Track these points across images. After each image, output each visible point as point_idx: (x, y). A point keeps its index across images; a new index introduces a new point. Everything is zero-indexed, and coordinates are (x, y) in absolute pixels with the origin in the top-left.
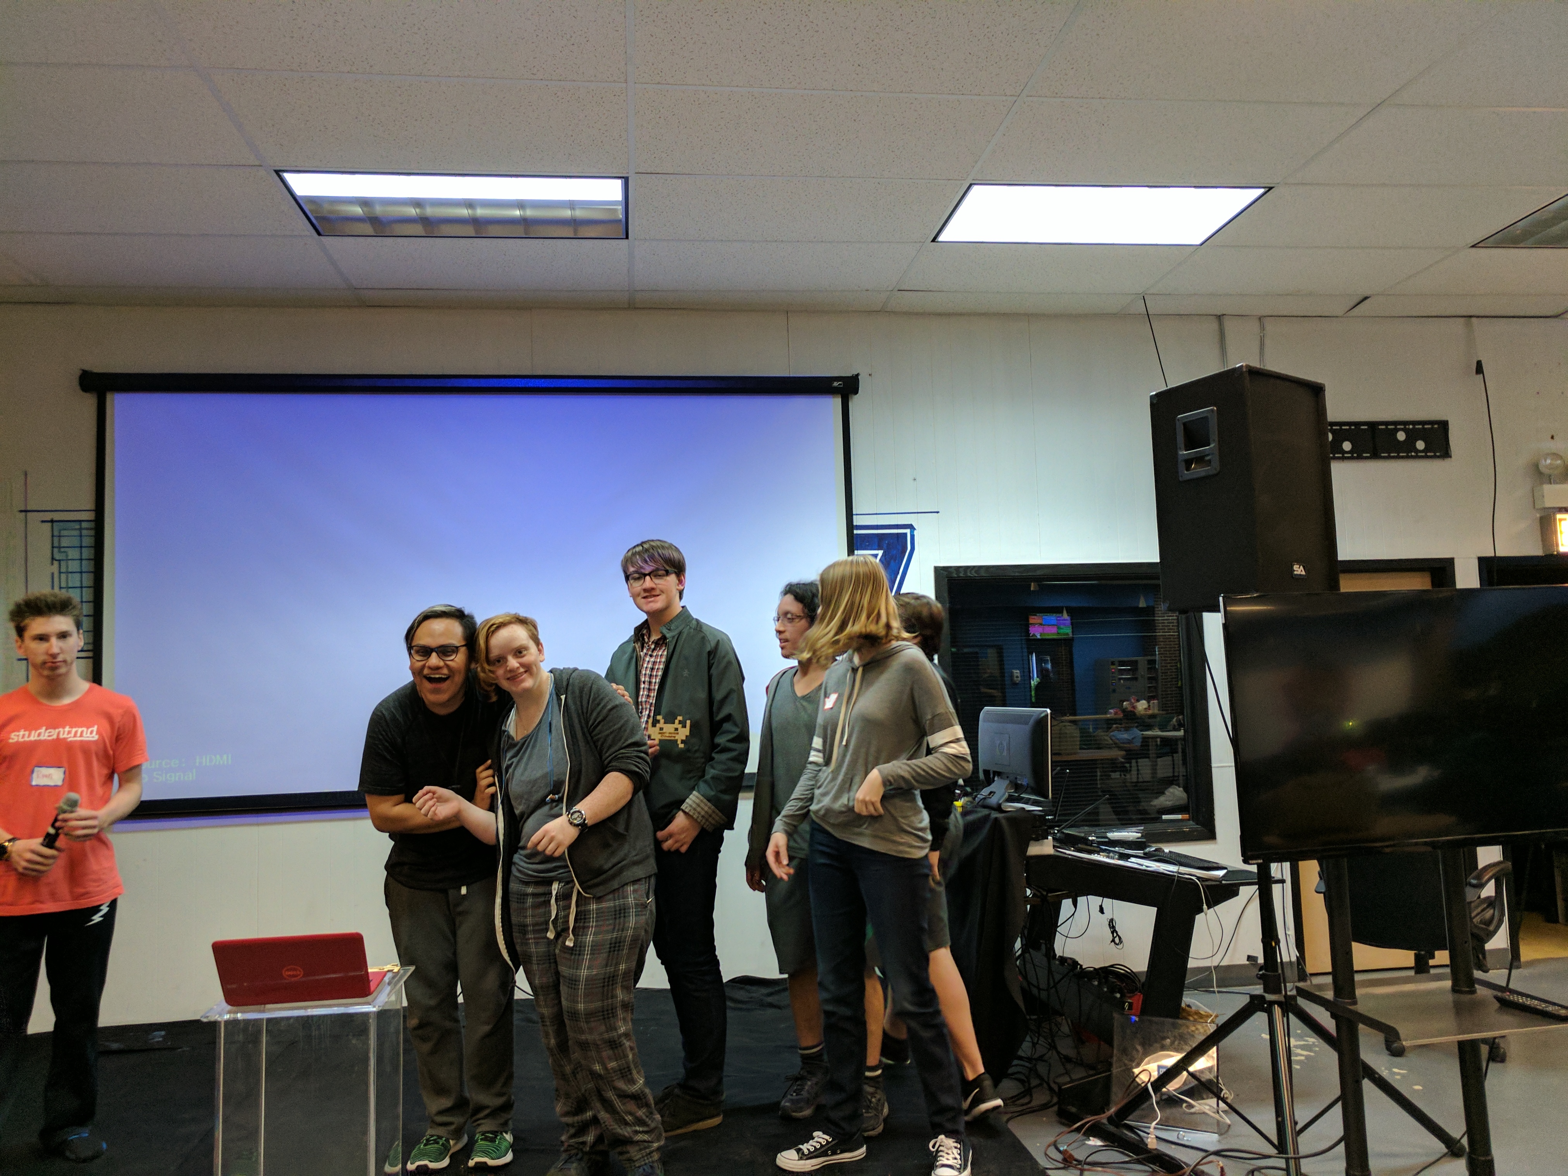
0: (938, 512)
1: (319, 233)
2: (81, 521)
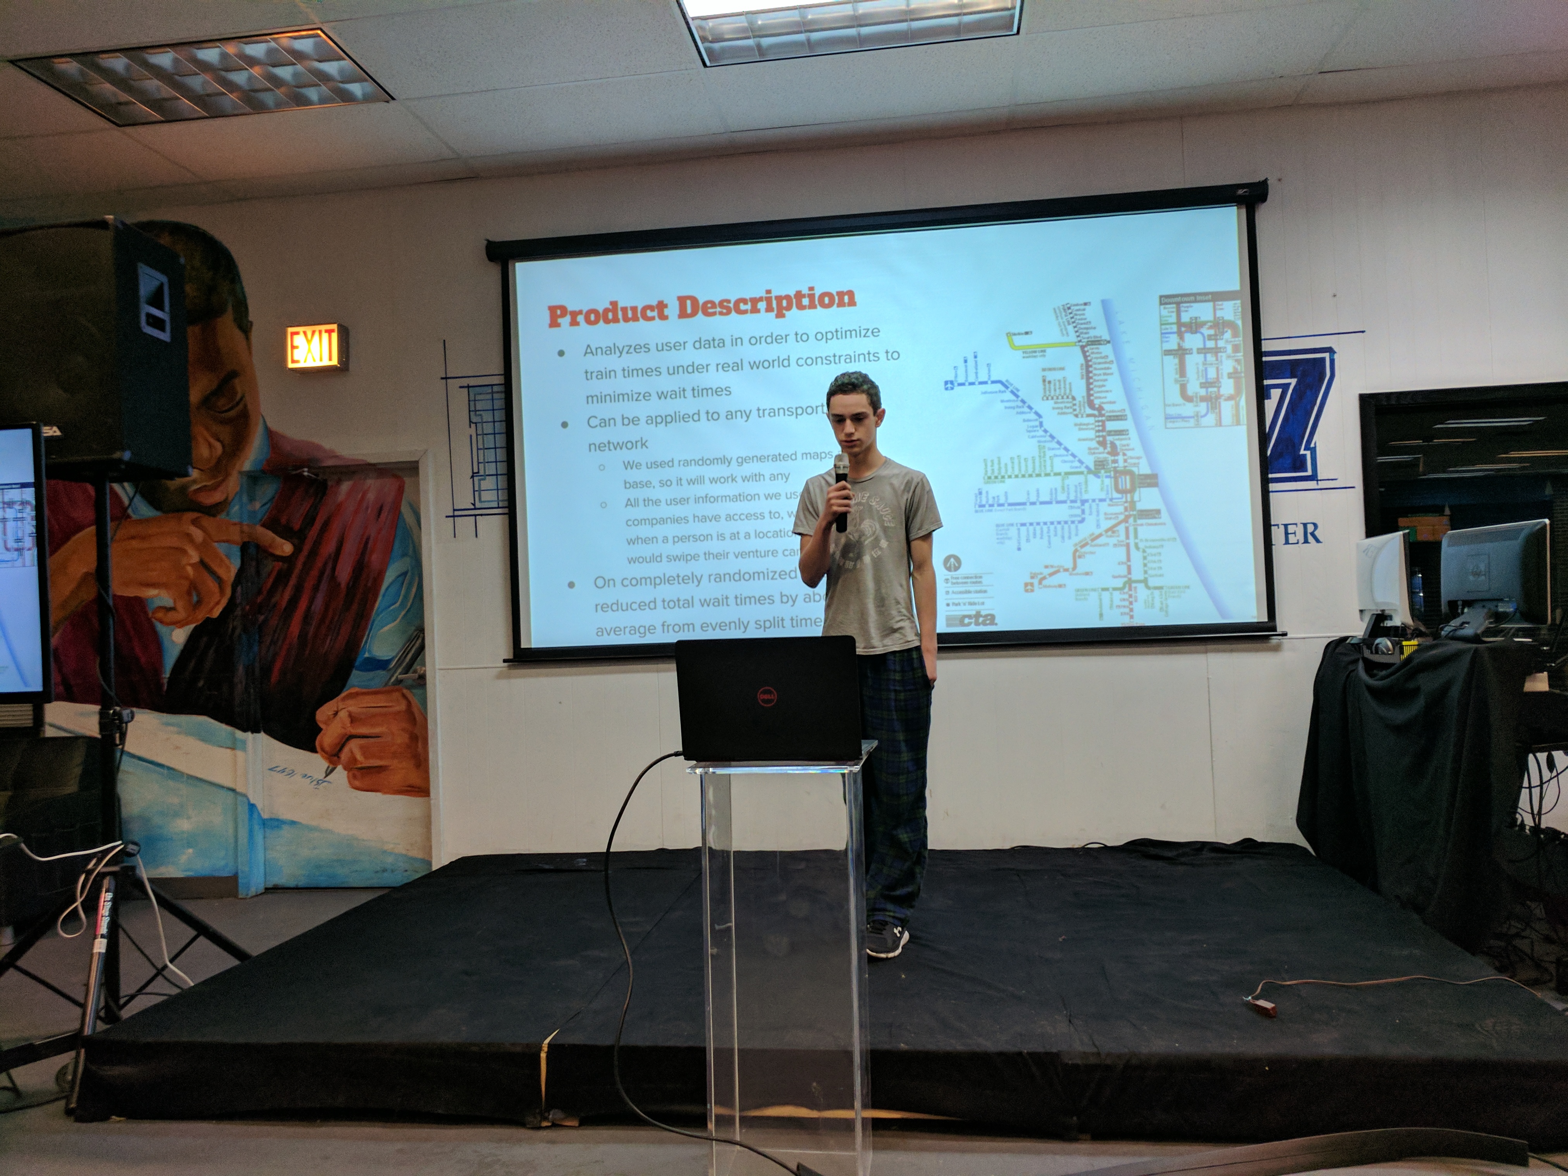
0: (1363, 332)
1: (705, 65)
2: (492, 385)
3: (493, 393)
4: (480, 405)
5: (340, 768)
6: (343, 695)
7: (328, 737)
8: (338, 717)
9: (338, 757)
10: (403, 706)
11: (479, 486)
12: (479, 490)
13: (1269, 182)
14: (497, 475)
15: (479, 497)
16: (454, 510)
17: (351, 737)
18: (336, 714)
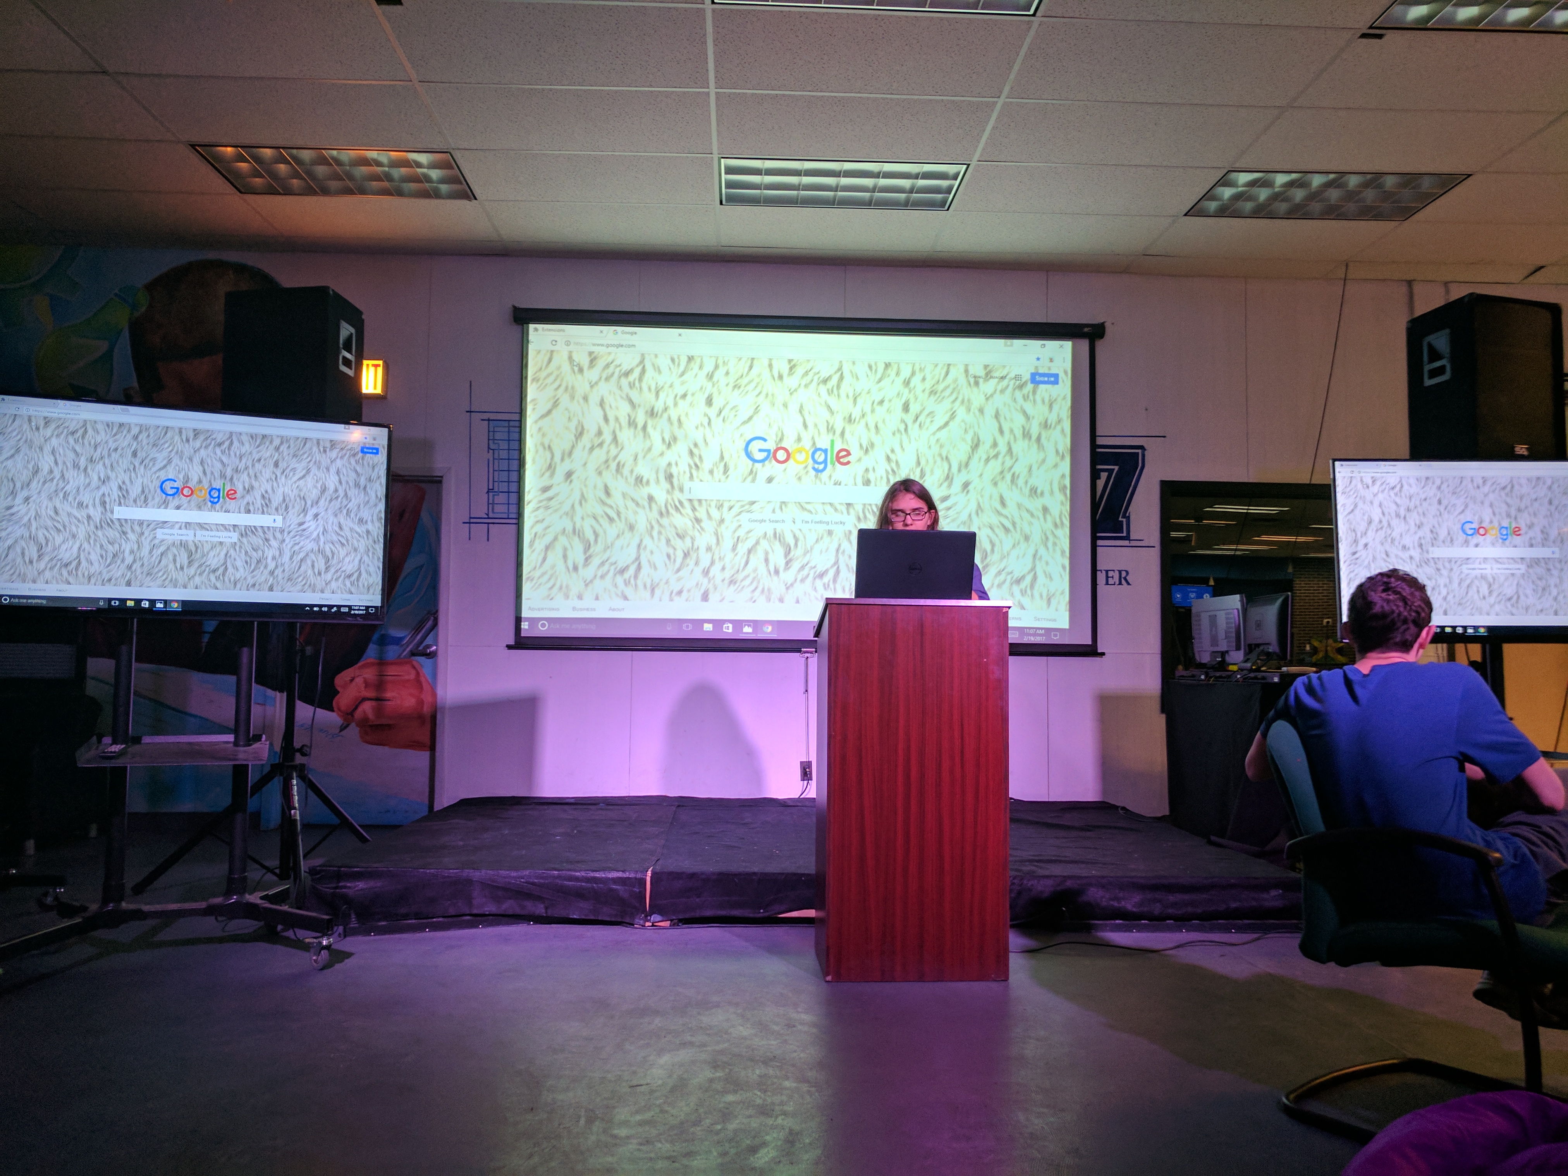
0: (1164, 437)
1: (721, 203)
2: (509, 421)
3: (509, 427)
4: (498, 436)
5: (353, 725)
6: (360, 664)
7: (344, 699)
8: (354, 683)
9: (353, 716)
10: (412, 676)
11: (493, 500)
12: (493, 504)
13: (1106, 324)
14: (509, 492)
15: (493, 509)
16: (470, 518)
17: (365, 699)
18: (352, 680)
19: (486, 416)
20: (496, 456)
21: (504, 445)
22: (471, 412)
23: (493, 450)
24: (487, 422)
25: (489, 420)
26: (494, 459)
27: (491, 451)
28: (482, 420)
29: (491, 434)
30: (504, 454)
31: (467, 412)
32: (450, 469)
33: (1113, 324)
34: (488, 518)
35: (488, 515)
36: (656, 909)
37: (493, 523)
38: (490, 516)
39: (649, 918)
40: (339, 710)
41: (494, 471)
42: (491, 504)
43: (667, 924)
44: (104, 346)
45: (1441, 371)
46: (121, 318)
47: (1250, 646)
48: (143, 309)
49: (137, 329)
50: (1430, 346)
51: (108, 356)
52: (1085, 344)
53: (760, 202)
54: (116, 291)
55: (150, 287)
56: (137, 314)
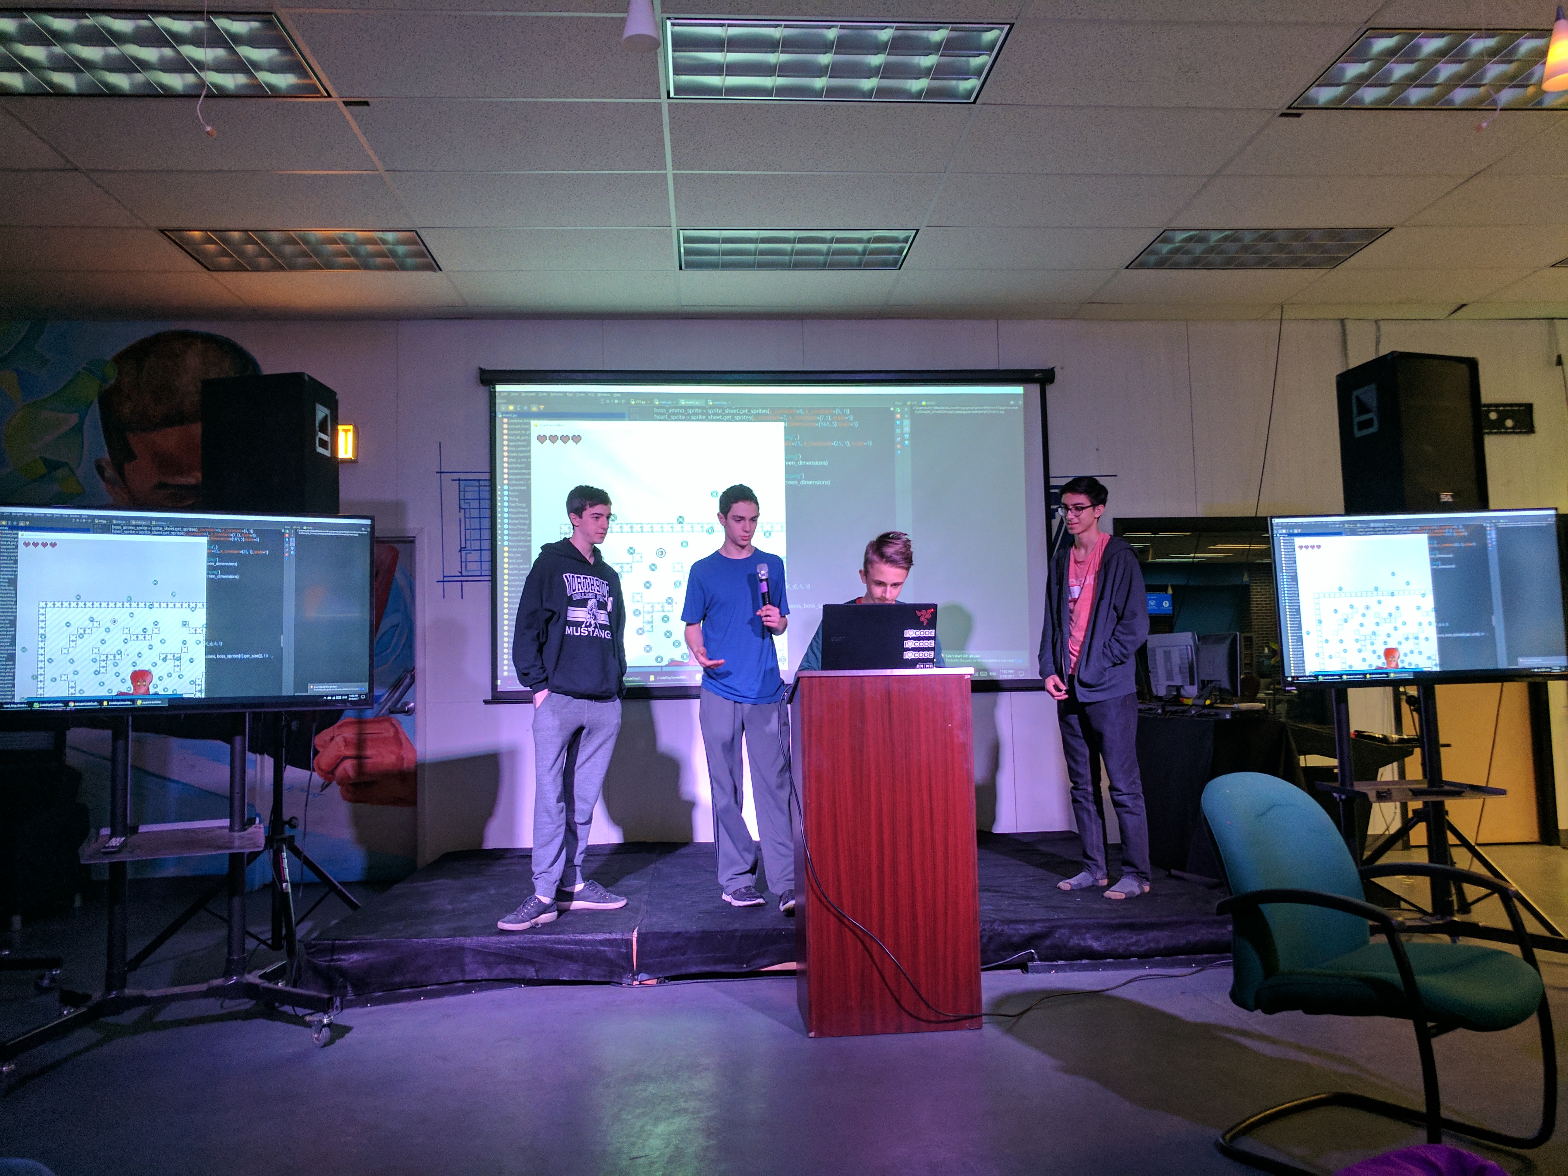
0: (1116, 476)
1: (681, 269)
2: (479, 480)
3: (479, 486)
4: (469, 495)
5: (334, 783)
6: (339, 724)
7: (325, 758)
8: (334, 742)
9: (333, 774)
10: (392, 732)
11: (466, 559)
12: (466, 562)
13: (1055, 369)
14: (481, 550)
15: (466, 565)
16: (444, 577)
17: (345, 758)
18: (332, 739)
19: (456, 476)
20: (467, 516)
21: (475, 504)
22: (441, 472)
23: (465, 509)
24: (458, 482)
25: (459, 480)
26: (465, 518)
27: (462, 511)
28: (453, 480)
29: (462, 493)
30: (475, 513)
31: (437, 472)
32: (422, 529)
33: (1062, 368)
34: (461, 576)
35: (461, 573)
36: (642, 968)
37: (467, 581)
38: (464, 574)
39: (636, 977)
40: (319, 769)
41: (466, 529)
42: (464, 562)
43: (654, 982)
44: (74, 419)
45: (1368, 423)
46: (91, 390)
47: (1203, 681)
48: (113, 382)
49: (107, 401)
50: (1358, 398)
51: (78, 429)
52: (1036, 388)
53: (718, 267)
54: (84, 365)
55: (119, 359)
56: (107, 386)
